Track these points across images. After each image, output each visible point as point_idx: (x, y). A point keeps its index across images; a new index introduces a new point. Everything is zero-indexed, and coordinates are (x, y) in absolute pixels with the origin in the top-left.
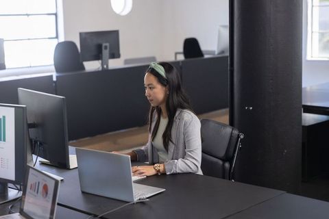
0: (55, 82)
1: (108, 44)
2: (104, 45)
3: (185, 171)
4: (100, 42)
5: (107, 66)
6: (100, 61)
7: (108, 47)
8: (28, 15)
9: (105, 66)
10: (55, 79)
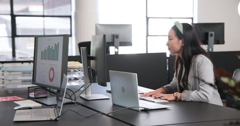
0: (168, 58)
1: (213, 33)
2: (210, 33)
3: (198, 100)
4: (207, 31)
5: (212, 49)
6: (207, 46)
7: (214, 35)
8: (171, 18)
9: (210, 50)
10: (168, 56)
